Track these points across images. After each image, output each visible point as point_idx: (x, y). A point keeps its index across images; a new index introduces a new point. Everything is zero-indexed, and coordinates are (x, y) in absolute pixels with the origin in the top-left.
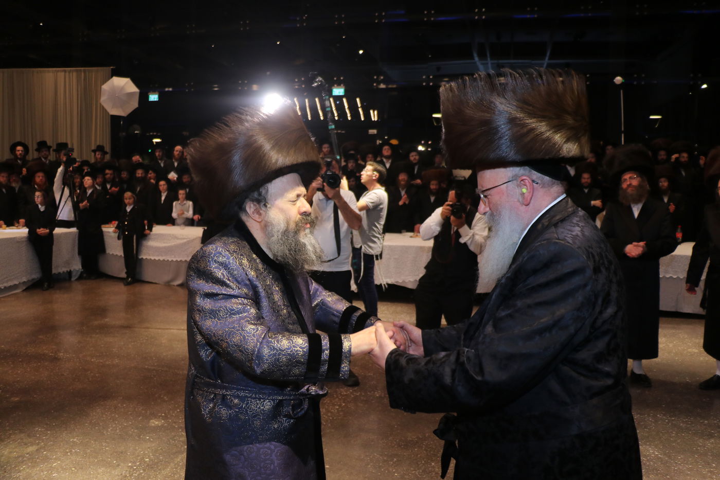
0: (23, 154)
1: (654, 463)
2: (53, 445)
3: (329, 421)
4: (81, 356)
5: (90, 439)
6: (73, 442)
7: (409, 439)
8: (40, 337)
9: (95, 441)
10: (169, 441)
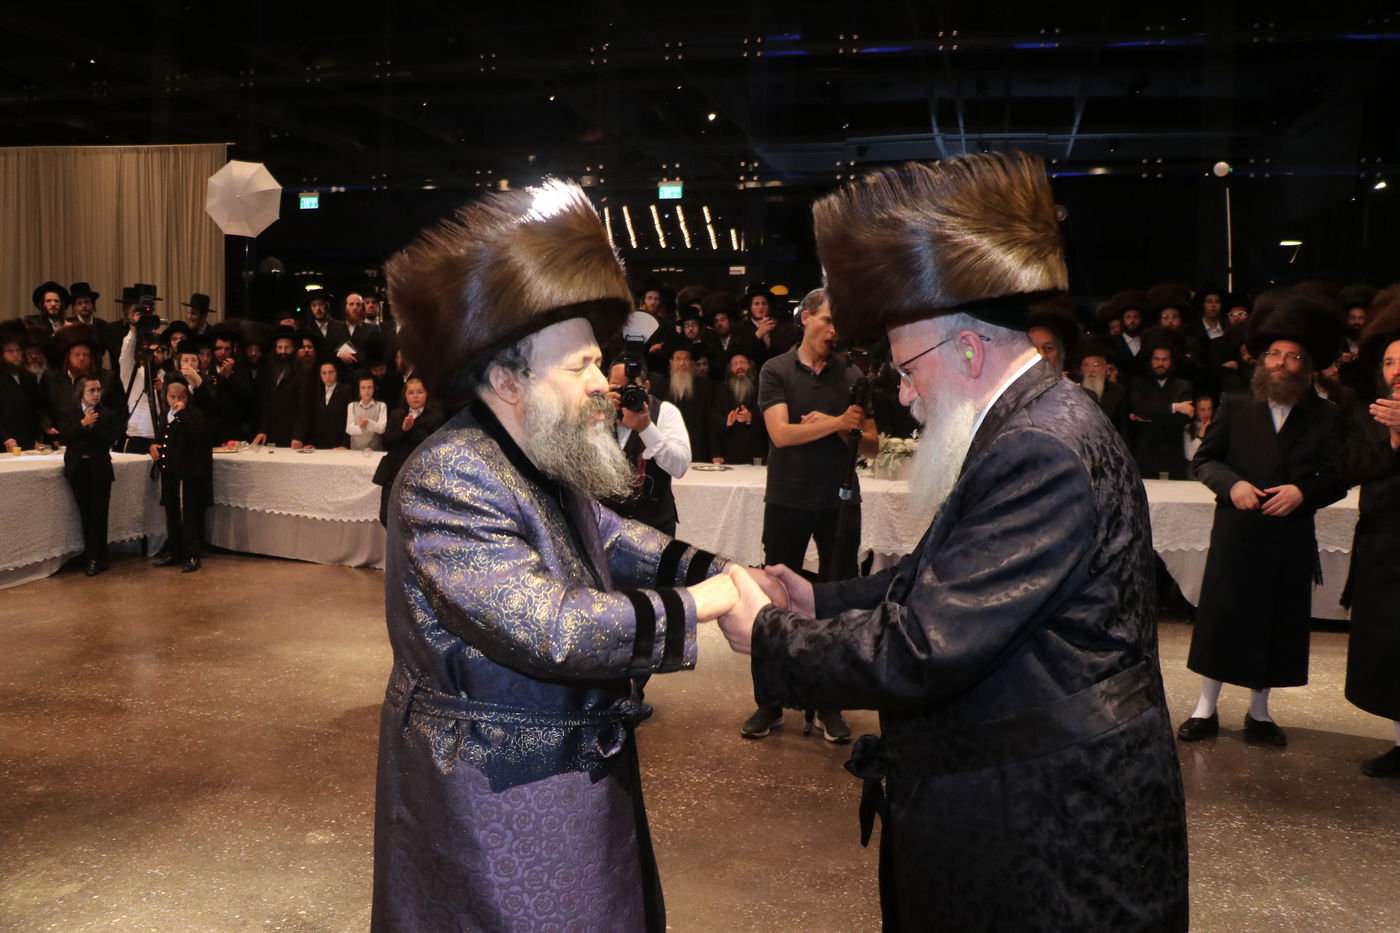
0: (58, 307)
1: (1331, 923)
2: (111, 881)
3: (667, 836)
4: (166, 703)
5: (186, 869)
6: (154, 876)
7: (831, 872)
8: (87, 666)
9: (197, 873)
10: (346, 873)
